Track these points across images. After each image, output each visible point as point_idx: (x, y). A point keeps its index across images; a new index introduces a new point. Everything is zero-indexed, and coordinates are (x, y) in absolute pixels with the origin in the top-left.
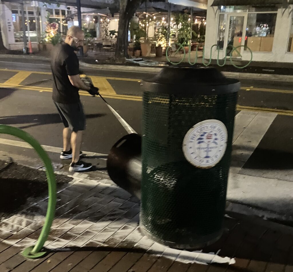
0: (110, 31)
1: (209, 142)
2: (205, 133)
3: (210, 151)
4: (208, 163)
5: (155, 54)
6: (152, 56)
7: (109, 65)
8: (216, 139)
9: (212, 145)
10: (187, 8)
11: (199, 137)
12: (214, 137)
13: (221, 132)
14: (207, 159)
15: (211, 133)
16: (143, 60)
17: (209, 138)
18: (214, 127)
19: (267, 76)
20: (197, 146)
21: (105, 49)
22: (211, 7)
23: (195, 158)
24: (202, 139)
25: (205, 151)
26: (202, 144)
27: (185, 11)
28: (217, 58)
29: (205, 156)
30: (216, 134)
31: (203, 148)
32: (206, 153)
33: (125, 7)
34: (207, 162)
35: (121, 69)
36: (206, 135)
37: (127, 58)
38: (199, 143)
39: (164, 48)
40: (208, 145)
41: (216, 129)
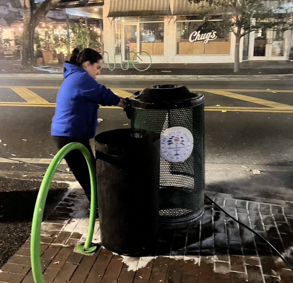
0: (4, 40)
1: (177, 143)
2: (173, 137)
3: (179, 150)
4: (178, 160)
5: (57, 61)
6: (55, 63)
7: (18, 74)
8: (183, 141)
9: (180, 145)
10: (81, 18)
11: (169, 140)
12: (180, 139)
13: (187, 136)
14: (177, 156)
15: (178, 137)
16: (51, 68)
17: (176, 140)
18: (180, 132)
19: (168, 77)
20: (168, 146)
21: (6, 58)
22: (107, 18)
23: (167, 156)
24: (171, 141)
25: (175, 150)
26: (171, 145)
27: (80, 20)
28: (114, 63)
29: (175, 154)
30: (182, 138)
31: (173, 148)
32: (175, 151)
33: (29, 20)
34: (177, 158)
35: (31, 77)
36: (174, 138)
37: (34, 66)
38: (169, 144)
39: (65, 55)
40: (177, 145)
41: (182, 134)
